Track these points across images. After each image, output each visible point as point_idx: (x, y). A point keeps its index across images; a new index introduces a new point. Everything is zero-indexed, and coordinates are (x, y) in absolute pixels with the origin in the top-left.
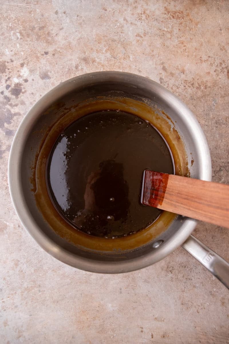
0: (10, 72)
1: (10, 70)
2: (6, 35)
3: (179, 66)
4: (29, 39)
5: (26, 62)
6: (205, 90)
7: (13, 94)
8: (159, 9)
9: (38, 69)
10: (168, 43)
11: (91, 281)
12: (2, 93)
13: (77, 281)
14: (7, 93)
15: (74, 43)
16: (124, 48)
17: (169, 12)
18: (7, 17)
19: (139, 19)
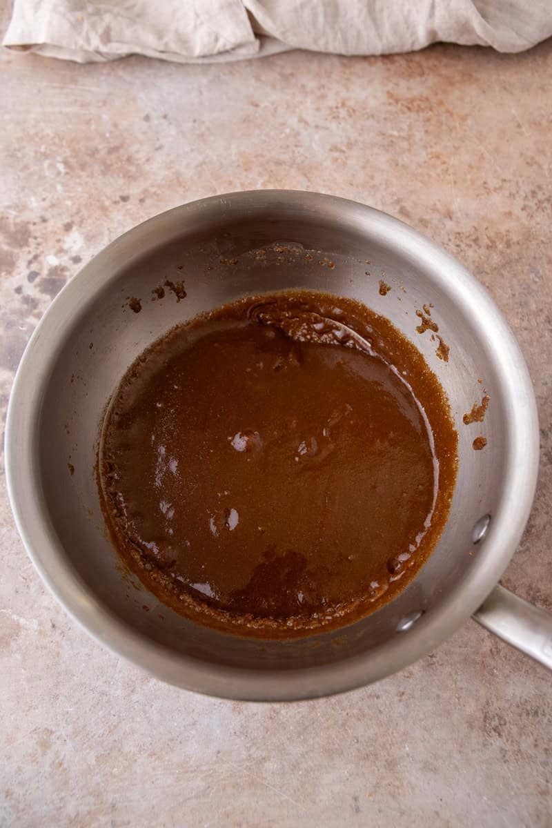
0: (39, 244)
1: (39, 240)
2: (34, 168)
3: (437, 203)
4: (83, 174)
5: (76, 219)
6: (508, 251)
7: (44, 291)
8: (375, 97)
9: (107, 232)
10: (405, 159)
11: (265, 779)
12: (19, 290)
13: (224, 782)
14: (31, 290)
15: (188, 174)
16: (305, 175)
17: (397, 101)
18: (36, 134)
19: (334, 118)
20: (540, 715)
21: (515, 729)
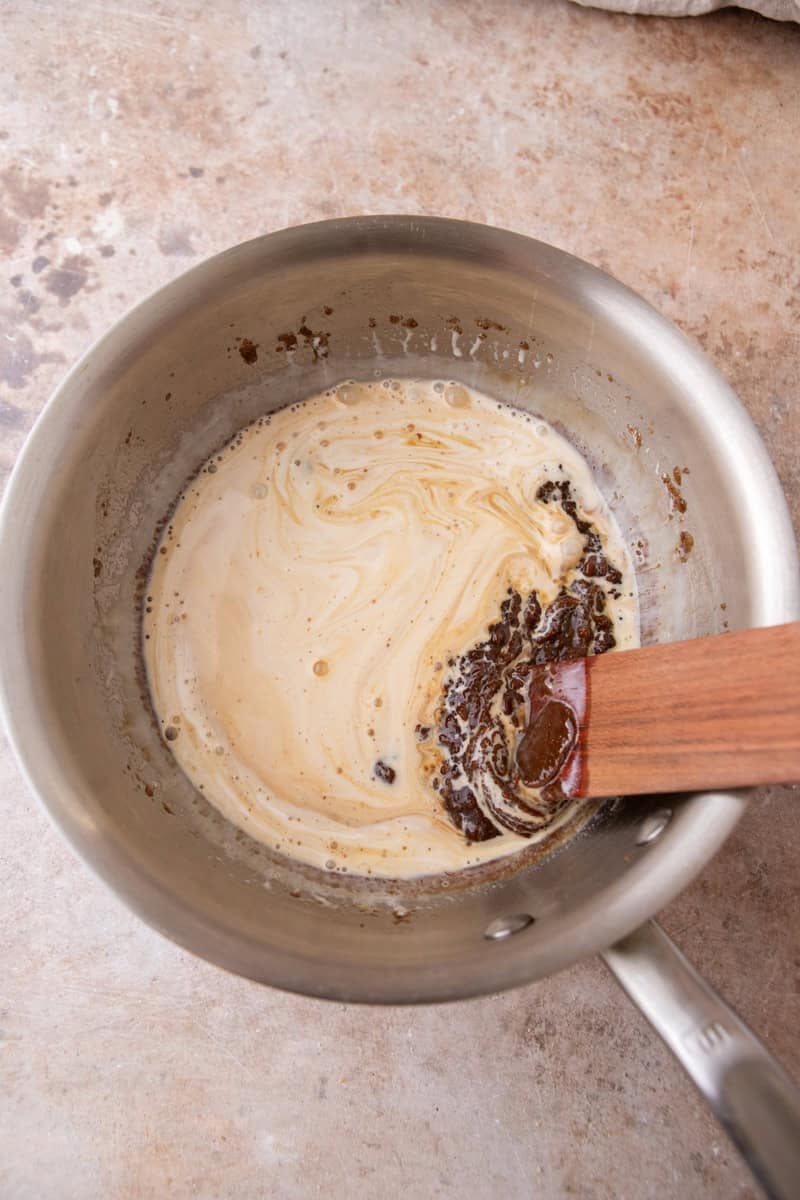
0: (58, 217)
1: (60, 212)
2: (74, 99)
3: (660, 268)
4: (144, 122)
5: (120, 190)
6: (747, 364)
7: (52, 289)
8: (608, 82)
9: (159, 219)
10: (628, 190)
11: (210, 1027)
12: (16, 281)
13: (153, 1018)
14: (34, 285)
15: (298, 151)
16: (470, 187)
17: (641, 95)
18: (88, 46)
19: (537, 104)
20: (605, 1034)
21: (565, 1045)
